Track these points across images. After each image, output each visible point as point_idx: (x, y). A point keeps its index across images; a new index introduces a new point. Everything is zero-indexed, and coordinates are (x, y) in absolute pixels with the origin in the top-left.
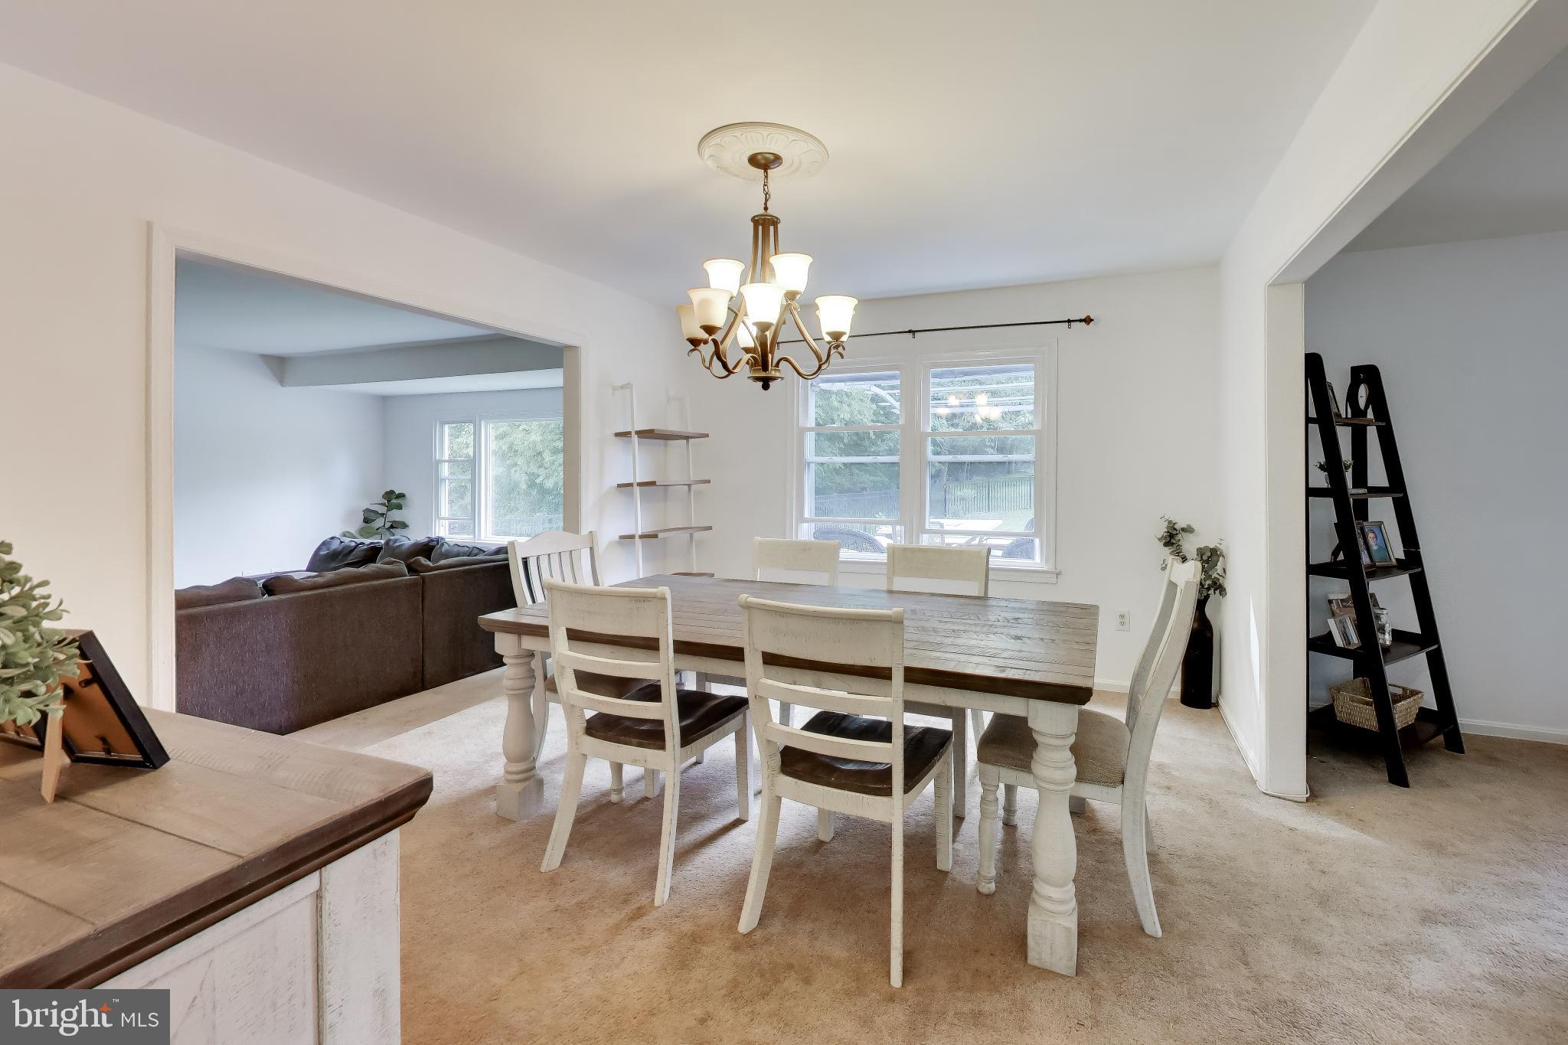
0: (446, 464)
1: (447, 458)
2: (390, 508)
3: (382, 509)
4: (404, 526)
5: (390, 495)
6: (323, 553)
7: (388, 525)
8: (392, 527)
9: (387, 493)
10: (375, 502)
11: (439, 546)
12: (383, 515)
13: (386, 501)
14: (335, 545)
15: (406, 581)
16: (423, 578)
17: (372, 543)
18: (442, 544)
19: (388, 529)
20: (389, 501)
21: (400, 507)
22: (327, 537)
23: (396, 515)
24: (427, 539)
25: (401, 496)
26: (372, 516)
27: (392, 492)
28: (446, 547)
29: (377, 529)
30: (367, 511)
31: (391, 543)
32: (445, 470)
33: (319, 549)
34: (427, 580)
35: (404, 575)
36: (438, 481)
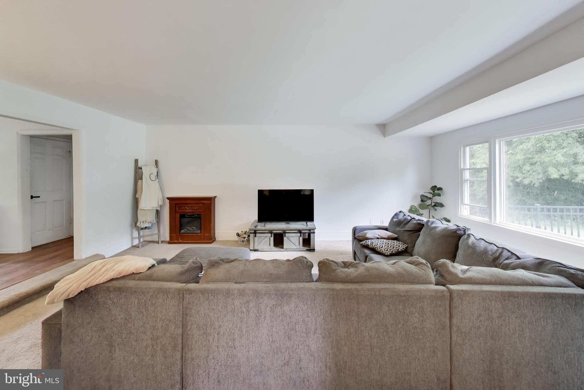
0: (468, 171)
1: (468, 167)
2: (434, 195)
3: (430, 196)
4: (442, 205)
5: (434, 188)
6: (395, 220)
7: (433, 204)
8: (435, 205)
9: (433, 187)
10: (426, 191)
11: (466, 236)
12: (430, 198)
13: (432, 192)
14: (401, 217)
15: (430, 291)
16: (450, 292)
17: (419, 220)
18: (469, 235)
19: (433, 206)
20: (434, 192)
21: (439, 195)
22: (397, 211)
23: (437, 199)
24: (455, 227)
25: (440, 189)
26: (425, 199)
27: (435, 187)
28: (472, 239)
29: (428, 206)
30: (422, 196)
31: (429, 224)
32: (467, 175)
33: (393, 218)
34: (455, 295)
35: (430, 283)
36: (462, 181)
